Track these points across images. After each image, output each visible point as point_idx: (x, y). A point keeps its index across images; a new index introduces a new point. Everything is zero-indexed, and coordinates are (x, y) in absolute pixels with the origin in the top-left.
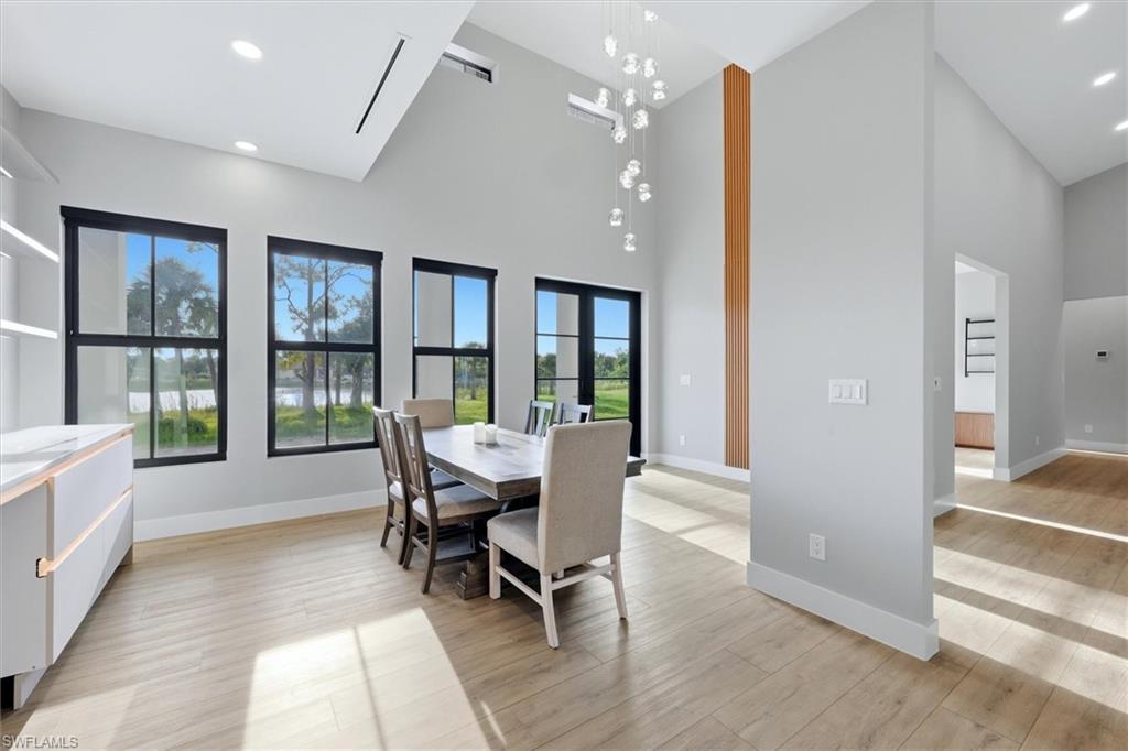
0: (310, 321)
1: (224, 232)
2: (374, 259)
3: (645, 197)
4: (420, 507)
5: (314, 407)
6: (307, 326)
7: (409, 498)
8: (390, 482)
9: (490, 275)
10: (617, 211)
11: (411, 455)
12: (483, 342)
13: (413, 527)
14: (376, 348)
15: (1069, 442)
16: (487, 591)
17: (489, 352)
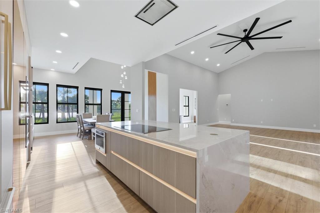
0: (64, 94)
1: (48, 84)
2: (77, 88)
3: (126, 78)
4: (82, 128)
5: (65, 117)
6: (63, 95)
7: (81, 127)
8: (78, 126)
9: (101, 90)
10: (121, 81)
11: (81, 121)
12: (100, 103)
13: (82, 132)
14: (77, 104)
15: (219, 121)
16: (91, 139)
17: (101, 104)
